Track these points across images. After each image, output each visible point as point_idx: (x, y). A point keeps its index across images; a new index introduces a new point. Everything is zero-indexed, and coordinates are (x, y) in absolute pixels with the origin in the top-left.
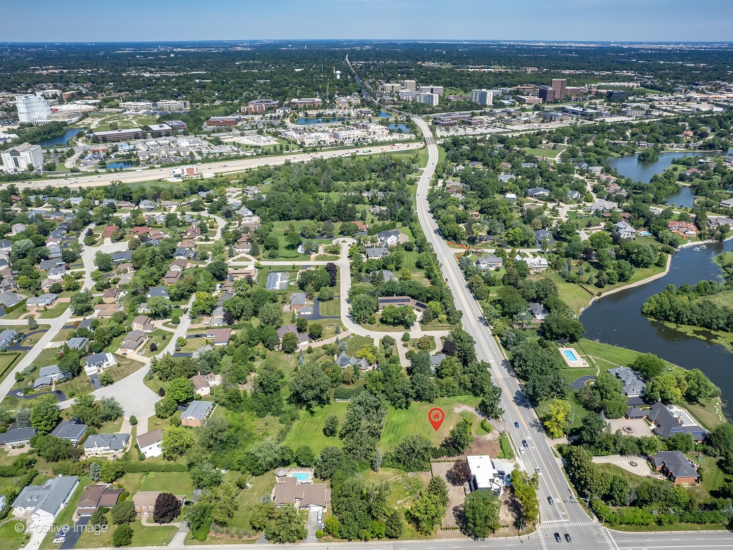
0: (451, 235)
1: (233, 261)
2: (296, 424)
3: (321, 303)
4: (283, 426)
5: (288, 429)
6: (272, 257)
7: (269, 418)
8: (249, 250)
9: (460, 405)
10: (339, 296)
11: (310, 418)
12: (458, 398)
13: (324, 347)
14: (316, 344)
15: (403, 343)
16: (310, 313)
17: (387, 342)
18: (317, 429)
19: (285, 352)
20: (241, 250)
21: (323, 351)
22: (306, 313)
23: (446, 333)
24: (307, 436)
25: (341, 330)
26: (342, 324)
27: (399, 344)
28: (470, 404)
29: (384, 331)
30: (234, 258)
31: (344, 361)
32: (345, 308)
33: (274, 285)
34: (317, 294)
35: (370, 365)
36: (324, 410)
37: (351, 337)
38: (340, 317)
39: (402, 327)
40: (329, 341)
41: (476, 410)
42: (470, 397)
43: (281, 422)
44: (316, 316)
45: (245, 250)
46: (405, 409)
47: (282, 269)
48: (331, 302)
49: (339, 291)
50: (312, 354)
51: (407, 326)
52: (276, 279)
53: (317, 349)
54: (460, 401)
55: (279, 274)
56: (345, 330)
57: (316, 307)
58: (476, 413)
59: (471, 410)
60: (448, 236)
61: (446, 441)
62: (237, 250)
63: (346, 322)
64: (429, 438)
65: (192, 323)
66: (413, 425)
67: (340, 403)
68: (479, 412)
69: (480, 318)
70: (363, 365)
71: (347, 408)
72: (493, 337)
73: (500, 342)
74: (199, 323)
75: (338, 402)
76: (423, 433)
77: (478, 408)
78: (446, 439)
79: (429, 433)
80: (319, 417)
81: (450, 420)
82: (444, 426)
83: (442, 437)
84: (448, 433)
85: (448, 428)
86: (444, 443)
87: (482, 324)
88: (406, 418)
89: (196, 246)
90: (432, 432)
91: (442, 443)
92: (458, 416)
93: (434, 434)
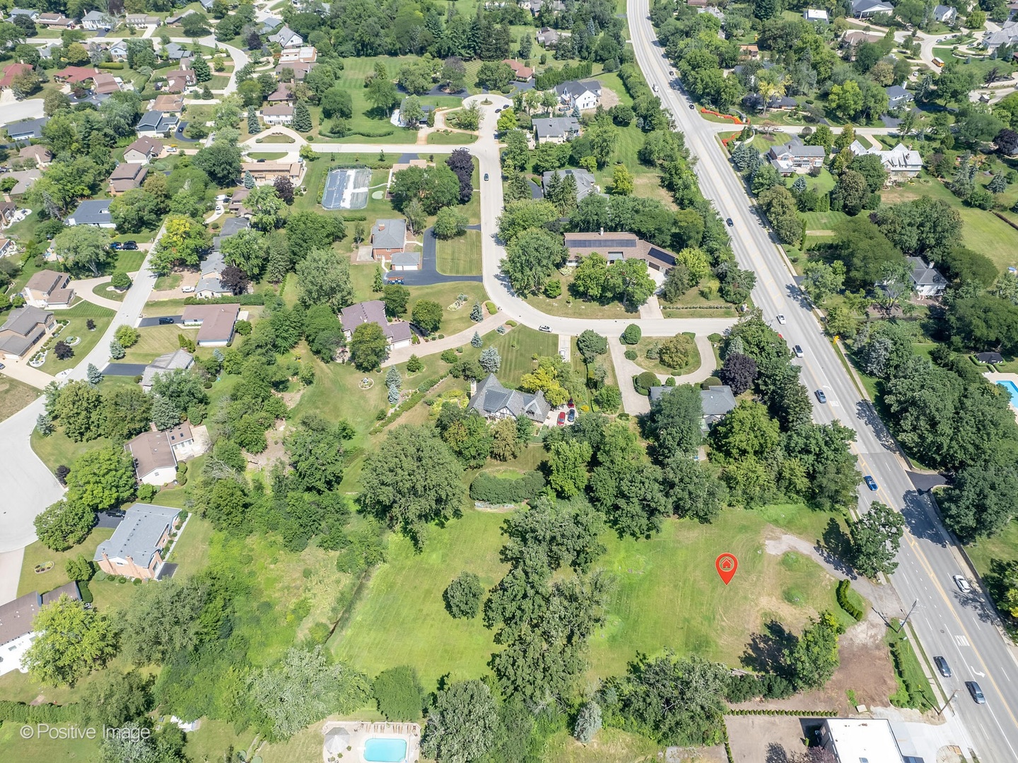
1: (259, 141)
2: (378, 575)
3: (438, 243)
4: (347, 580)
5: (358, 589)
6: (338, 134)
7: (313, 553)
8: (289, 118)
9: (778, 531)
10: (479, 227)
11: (412, 559)
12: (772, 510)
13: (446, 357)
14: (428, 348)
15: (624, 348)
16: (414, 268)
17: (587, 346)
18: (428, 592)
19: (359, 367)
20: (274, 118)
21: (444, 367)
22: (407, 268)
23: (722, 325)
24: (405, 612)
25: (484, 310)
26: (485, 297)
27: (617, 350)
28: (802, 532)
29: (580, 315)
30: (260, 136)
31: (494, 400)
32: (493, 257)
33: (340, 198)
34: (431, 221)
35: (554, 407)
36: (445, 535)
37: (508, 330)
38: (480, 279)
39: (618, 307)
40: (458, 339)
41: (818, 548)
42: (798, 509)
43: (341, 568)
44: (428, 275)
45: (283, 118)
46: (642, 539)
47: (358, 162)
48: (462, 240)
49: (477, 215)
50: (418, 374)
51: (631, 304)
52: (343, 186)
53: (431, 359)
54: (776, 522)
55: (352, 173)
56: (492, 311)
57: (428, 251)
58: (818, 558)
59: (806, 547)
60: (702, 96)
61: (754, 646)
62: (266, 119)
63: (495, 291)
64: (713, 634)
65: (157, 287)
66: (667, 589)
67: (485, 514)
68: (825, 555)
69: (791, 288)
70: (538, 411)
71: (502, 528)
72: (826, 339)
73: (844, 351)
74: (172, 287)
75: (479, 512)
76: (694, 618)
77: (822, 543)
78: (753, 640)
79: (710, 619)
80: (434, 556)
81: (758, 579)
82: (745, 598)
83: (743, 632)
84: (758, 621)
85: (757, 605)
86: (750, 651)
87: (797, 304)
88: (649, 568)
89: (184, 110)
90: (718, 617)
91: (745, 652)
92: (778, 567)
93: (723, 624)
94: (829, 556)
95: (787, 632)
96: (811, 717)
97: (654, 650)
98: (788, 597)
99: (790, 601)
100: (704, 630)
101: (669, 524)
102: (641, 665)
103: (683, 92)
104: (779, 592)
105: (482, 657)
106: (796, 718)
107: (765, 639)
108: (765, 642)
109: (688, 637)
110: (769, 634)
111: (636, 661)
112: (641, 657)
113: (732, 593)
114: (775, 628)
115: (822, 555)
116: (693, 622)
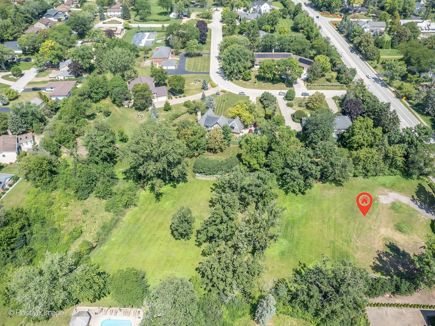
0: (325, 6)
1: (104, 23)
2: (131, 212)
3: (187, 59)
4: (109, 216)
5: (115, 223)
6: (143, 20)
7: (93, 201)
8: (120, 13)
9: (386, 191)
10: (209, 54)
11: (154, 205)
12: (381, 179)
13: (186, 105)
14: (176, 101)
15: (286, 102)
16: (173, 68)
17: (265, 100)
18: (161, 224)
19: (136, 109)
20: (112, 13)
21: (185, 109)
22: (169, 68)
23: (341, 93)
24: (144, 236)
25: (209, 85)
26: (210, 80)
27: (282, 103)
28: (401, 191)
29: (262, 88)
30: (105, 21)
31: (211, 121)
32: (215, 65)
33: (140, 41)
34: (183, 51)
35: (246, 127)
36: (176, 192)
37: (221, 94)
38: (208, 73)
39: (283, 85)
40: (194, 97)
41: (413, 200)
42: (397, 178)
43: (108, 210)
44: (181, 69)
45: (116, 13)
46: (300, 195)
47: (151, 31)
48: (200, 58)
49: (209, 49)
50: (169, 112)
51: (289, 82)
52: (142, 38)
53: (177, 106)
54: (384, 185)
55: (147, 34)
56: (213, 86)
57: (182, 62)
58: (414, 206)
59: (405, 200)
60: (321, 7)
61: (380, 259)
62: (109, 14)
63: (216, 77)
64: (351, 251)
65: (37, 76)
67: (201, 181)
68: (419, 204)
69: (375, 79)
70: (236, 127)
71: (212, 188)
72: (398, 100)
73: (409, 105)
74: (44, 76)
75: (198, 180)
76: (337, 241)
77: (416, 197)
78: (379, 255)
79: (348, 242)
80: (167, 203)
81: (377, 218)
82: (370, 229)
83: (371, 250)
84: (381, 243)
85: (378, 233)
86: (378, 262)
87: (379, 85)
88: (305, 211)
89: (69, 11)
90: (353, 240)
91: (374, 263)
92: (389, 211)
93: (357, 244)
94: (421, 205)
95: (402, 250)
96: (429, 309)
97: (311, 261)
98: (399, 228)
99: (400, 231)
100: (345, 248)
101: (317, 186)
102: (302, 271)
103: (312, 8)
104: (392, 225)
105: (193, 265)
106: (418, 310)
107: (387, 254)
108: (387, 256)
109: (334, 253)
110: (389, 251)
111: (299, 268)
112: (303, 266)
113: (361, 226)
114: (393, 247)
115: (416, 204)
116: (336, 243)
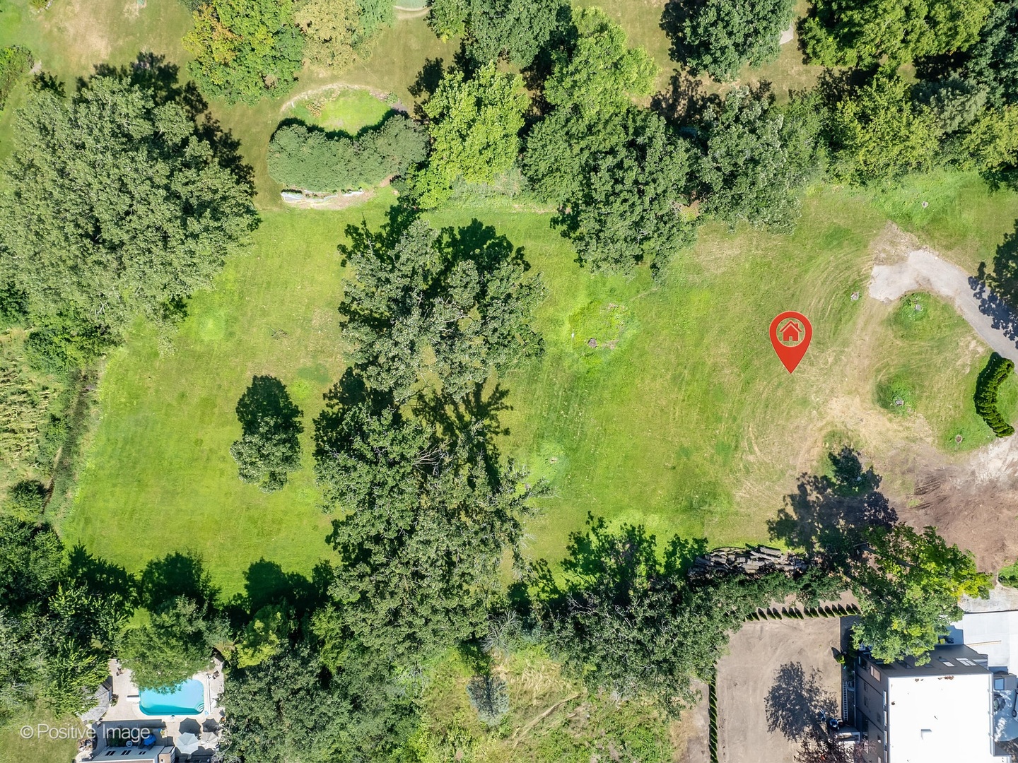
59: (950, 280)
64: (727, 480)
66: (658, 384)
68: (985, 296)
76: (698, 449)
77: (990, 270)
78: (801, 487)
79: (728, 449)
81: (837, 360)
82: (805, 402)
83: (783, 472)
84: (816, 451)
85: (821, 416)
86: (790, 510)
90: (744, 444)
91: (780, 511)
92: (881, 330)
93: (751, 458)
94: (992, 298)
95: (865, 469)
97: (619, 509)
98: (886, 398)
99: (885, 404)
100: (712, 472)
102: (593, 537)
104: (869, 387)
107: (822, 484)
108: (821, 490)
109: (680, 486)
110: (831, 475)
111: (585, 530)
112: (596, 523)
113: (780, 393)
114: (846, 464)
115: (978, 295)
116: (696, 458)
